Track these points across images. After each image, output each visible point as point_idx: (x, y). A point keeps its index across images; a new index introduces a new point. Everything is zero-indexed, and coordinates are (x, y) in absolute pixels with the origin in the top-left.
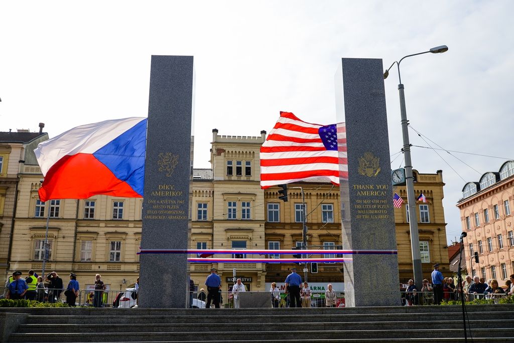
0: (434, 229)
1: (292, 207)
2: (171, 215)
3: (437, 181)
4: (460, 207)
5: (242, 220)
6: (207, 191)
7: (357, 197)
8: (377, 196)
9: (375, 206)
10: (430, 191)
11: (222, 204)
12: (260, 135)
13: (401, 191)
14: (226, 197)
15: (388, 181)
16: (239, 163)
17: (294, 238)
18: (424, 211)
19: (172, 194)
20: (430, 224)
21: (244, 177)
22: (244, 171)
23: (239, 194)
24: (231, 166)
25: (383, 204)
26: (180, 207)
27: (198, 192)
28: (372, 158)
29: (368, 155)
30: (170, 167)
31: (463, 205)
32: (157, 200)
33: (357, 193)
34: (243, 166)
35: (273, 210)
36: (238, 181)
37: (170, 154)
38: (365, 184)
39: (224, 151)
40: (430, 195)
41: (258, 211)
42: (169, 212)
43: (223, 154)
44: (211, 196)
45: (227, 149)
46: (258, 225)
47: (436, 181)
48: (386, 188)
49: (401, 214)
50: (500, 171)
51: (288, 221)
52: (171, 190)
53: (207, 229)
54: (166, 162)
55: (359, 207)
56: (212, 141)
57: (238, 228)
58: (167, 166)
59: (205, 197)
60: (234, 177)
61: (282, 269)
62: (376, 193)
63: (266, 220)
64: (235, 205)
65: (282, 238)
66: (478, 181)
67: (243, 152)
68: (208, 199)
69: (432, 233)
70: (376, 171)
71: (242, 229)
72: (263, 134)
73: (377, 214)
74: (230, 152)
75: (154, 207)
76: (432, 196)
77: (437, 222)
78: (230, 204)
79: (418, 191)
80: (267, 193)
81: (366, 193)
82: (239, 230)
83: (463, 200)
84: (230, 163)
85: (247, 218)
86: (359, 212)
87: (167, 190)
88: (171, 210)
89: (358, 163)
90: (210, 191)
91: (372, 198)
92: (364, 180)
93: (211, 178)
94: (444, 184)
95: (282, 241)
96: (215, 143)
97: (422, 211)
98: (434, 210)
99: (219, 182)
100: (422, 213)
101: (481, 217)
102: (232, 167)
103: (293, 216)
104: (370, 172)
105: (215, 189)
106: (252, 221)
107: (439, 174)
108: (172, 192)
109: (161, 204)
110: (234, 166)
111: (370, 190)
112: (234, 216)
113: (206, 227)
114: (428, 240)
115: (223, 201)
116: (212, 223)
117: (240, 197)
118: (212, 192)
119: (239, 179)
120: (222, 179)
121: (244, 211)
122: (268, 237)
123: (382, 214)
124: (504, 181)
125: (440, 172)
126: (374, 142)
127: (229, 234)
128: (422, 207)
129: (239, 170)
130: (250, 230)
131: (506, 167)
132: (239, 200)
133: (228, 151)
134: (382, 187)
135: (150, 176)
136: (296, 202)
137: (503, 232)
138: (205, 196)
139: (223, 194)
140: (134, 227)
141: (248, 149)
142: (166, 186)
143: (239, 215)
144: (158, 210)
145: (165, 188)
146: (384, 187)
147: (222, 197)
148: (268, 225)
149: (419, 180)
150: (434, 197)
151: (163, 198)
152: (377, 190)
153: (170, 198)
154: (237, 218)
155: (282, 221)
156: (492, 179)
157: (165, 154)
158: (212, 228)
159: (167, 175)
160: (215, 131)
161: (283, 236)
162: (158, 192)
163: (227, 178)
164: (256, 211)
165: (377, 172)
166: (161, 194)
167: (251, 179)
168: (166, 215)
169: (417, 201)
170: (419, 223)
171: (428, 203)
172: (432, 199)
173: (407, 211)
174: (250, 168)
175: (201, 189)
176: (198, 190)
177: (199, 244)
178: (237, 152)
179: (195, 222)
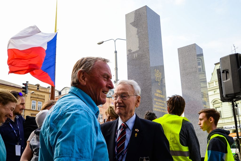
3: (47, 91)
10: (44, 96)
30: (159, 79)
32: (157, 99)
37: (158, 71)
40: (43, 97)
49: (29, 105)
50: (62, 90)
54: (158, 75)
75: (156, 103)
76: (44, 98)
142: (159, 91)
149: (40, 89)
150: (45, 99)
159: (159, 84)
169: (38, 100)
170: (37, 110)
171: (42, 101)
172: (44, 100)
173: (32, 104)
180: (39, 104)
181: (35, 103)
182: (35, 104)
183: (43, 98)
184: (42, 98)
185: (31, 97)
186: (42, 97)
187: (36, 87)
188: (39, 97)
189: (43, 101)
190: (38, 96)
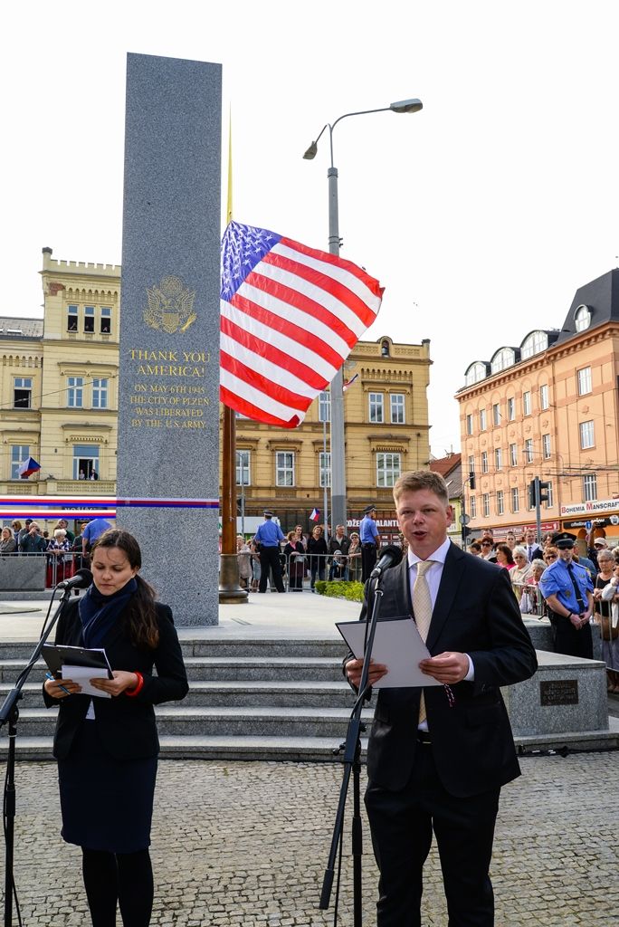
0: (410, 433)
3: (421, 357)
4: (459, 399)
5: (91, 410)
6: (30, 358)
7: (135, 378)
8: (183, 378)
9: (176, 400)
10: (408, 373)
11: (57, 380)
13: (363, 370)
14: (64, 369)
15: (211, 344)
16: (90, 310)
18: (397, 404)
20: (406, 426)
21: (97, 335)
22: (97, 325)
23: (88, 364)
24: (75, 314)
25: (195, 395)
27: (14, 358)
28: (179, 289)
29: (171, 285)
31: (464, 397)
33: (136, 367)
34: (98, 316)
36: (87, 342)
38: (159, 348)
39: (64, 288)
40: (407, 379)
43: (60, 293)
44: (39, 366)
45: (68, 285)
47: (419, 357)
48: (206, 359)
49: (360, 408)
50: (522, 345)
53: (30, 424)
55: (138, 400)
56: (41, 269)
57: (84, 423)
59: (27, 368)
60: (81, 334)
62: (182, 372)
64: (80, 383)
66: (489, 361)
67: (96, 291)
68: (32, 371)
69: (408, 440)
70: (185, 321)
71: (92, 426)
73: (181, 419)
74: (74, 290)
76: (412, 381)
77: (417, 423)
78: (71, 381)
79: (390, 371)
81: (159, 370)
82: (86, 426)
83: (465, 388)
84: (73, 309)
85: (102, 406)
86: (140, 412)
89: (145, 299)
90: (36, 358)
91: (170, 381)
92: (158, 339)
93: (39, 335)
94: (431, 362)
96: (45, 273)
97: (395, 404)
98: (412, 403)
99: (54, 342)
100: (394, 407)
101: (487, 418)
102: (76, 317)
104: (171, 322)
105: (45, 355)
106: (111, 411)
107: (425, 345)
110: (81, 315)
111: (168, 363)
112: (79, 402)
113: (27, 419)
114: (400, 451)
115: (59, 375)
116: (38, 413)
117: (89, 370)
118: (40, 359)
119: (89, 339)
120: (58, 337)
121: (96, 393)
123: (191, 418)
124: (525, 361)
125: (426, 341)
126: (187, 255)
127: (69, 434)
128: (394, 398)
129: (89, 323)
130: (107, 428)
131: (530, 340)
132: (88, 376)
133: (71, 289)
134: (196, 357)
137: (518, 440)
138: (27, 365)
139: (59, 364)
141: (107, 287)
143: (87, 402)
146: (201, 358)
147: (57, 368)
149: (393, 354)
150: (414, 382)
152: (184, 364)
154: (84, 406)
156: (509, 359)
158: (39, 422)
160: (47, 251)
163: (67, 336)
165: (188, 323)
167: (110, 339)
169: (388, 389)
170: (387, 423)
171: (404, 392)
172: (411, 386)
173: (370, 403)
174: (109, 319)
175: (21, 354)
176: (14, 354)
177: (16, 448)
178: (87, 291)
179: (10, 410)
180: (394, 400)
181: (379, 400)
182: (382, 403)
183: (407, 381)
184: (402, 380)
185: (363, 383)
186: (403, 378)
187: (380, 346)
188: (392, 380)
189: (408, 390)
190: (386, 377)
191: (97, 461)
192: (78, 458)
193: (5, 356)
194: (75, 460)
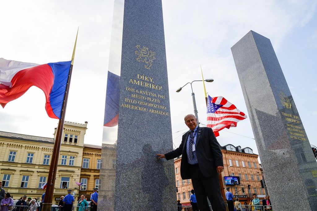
1: (96, 161)
2: (152, 108)
5: (69, 166)
9: (297, 131)
12: (84, 124)
14: (62, 153)
16: (71, 136)
17: (95, 177)
19: (152, 87)
21: (73, 143)
22: (73, 140)
23: (70, 152)
24: (67, 137)
26: (161, 101)
27: (46, 148)
29: (283, 94)
30: (148, 60)
32: (136, 89)
33: (285, 118)
34: (74, 138)
35: (86, 162)
37: (147, 49)
38: (287, 113)
39: (64, 128)
41: (78, 162)
42: (150, 105)
46: (78, 169)
51: (93, 168)
52: (151, 83)
53: (47, 170)
54: (144, 54)
58: (145, 58)
59: (49, 152)
60: (68, 143)
61: (87, 194)
63: (82, 167)
64: (66, 157)
65: (89, 177)
67: (74, 131)
68: (51, 153)
71: (69, 171)
72: (86, 123)
74: (68, 130)
75: (133, 96)
78: (63, 157)
80: (84, 153)
81: (290, 120)
82: (67, 171)
84: (66, 135)
85: (72, 165)
86: (291, 133)
87: (146, 81)
88: (152, 103)
91: (294, 124)
93: (54, 142)
95: (89, 179)
103: (95, 166)
104: (287, 105)
106: (75, 166)
108: (151, 85)
109: (141, 94)
110: (69, 137)
111: (291, 118)
112: (65, 163)
117: (69, 154)
119: (70, 144)
121: (70, 161)
122: (82, 176)
127: (61, 173)
129: (71, 140)
130: (73, 172)
132: (69, 155)
133: (67, 129)
134: (296, 117)
135: (127, 62)
136: (98, 158)
140: (2, 165)
141: (77, 130)
142: (145, 77)
143: (68, 163)
144: (137, 99)
145: (144, 79)
148: (83, 170)
151: (143, 88)
153: (150, 90)
154: (66, 165)
155: (90, 168)
157: (142, 47)
159: (146, 67)
161: (90, 176)
162: (137, 81)
163: (64, 143)
164: (77, 162)
165: (290, 106)
166: (140, 83)
167: (77, 145)
168: (146, 107)
174: (77, 139)
175: (48, 148)
176: (46, 147)
177: (41, 178)
178: (71, 130)
179: (41, 165)
191: (68, 182)
192: (62, 181)
193: (43, 148)
194: (61, 182)
